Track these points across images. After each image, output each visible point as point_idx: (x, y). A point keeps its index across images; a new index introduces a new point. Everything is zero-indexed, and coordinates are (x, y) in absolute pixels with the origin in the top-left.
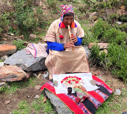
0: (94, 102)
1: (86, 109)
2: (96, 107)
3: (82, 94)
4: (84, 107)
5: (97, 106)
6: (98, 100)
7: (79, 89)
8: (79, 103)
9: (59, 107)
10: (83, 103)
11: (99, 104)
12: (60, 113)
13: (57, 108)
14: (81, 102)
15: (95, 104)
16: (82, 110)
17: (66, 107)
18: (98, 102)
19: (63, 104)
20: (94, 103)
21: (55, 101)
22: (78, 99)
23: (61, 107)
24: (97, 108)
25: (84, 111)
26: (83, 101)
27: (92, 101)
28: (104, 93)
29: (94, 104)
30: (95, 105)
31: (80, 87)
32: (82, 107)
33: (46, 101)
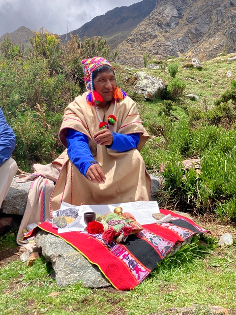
0: (155, 243)
1: (131, 258)
2: (159, 253)
3: (120, 221)
4: (127, 253)
5: (162, 251)
6: (165, 239)
7: (116, 215)
8: (112, 245)
9: (60, 256)
10: (123, 245)
11: (167, 248)
12: (60, 270)
13: (54, 260)
14: (119, 244)
15: (158, 247)
16: (122, 260)
17: (77, 255)
18: (167, 243)
19: (72, 250)
20: (155, 245)
21: (51, 244)
22: (109, 233)
23: (65, 256)
24: (162, 258)
25: (126, 262)
26: (123, 239)
27: (149, 240)
28: (183, 227)
29: (155, 246)
30: (156, 249)
31: (119, 211)
32: (121, 252)
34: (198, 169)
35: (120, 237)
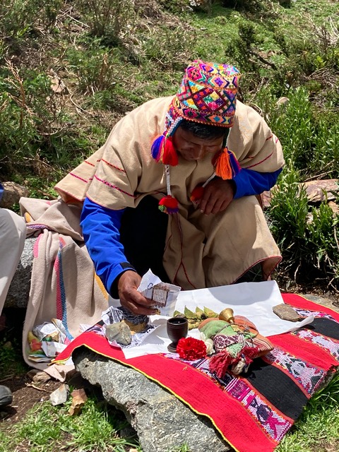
0: (296, 373)
1: (260, 401)
2: (302, 389)
3: (236, 337)
4: (252, 393)
5: (308, 386)
6: (310, 364)
7: (223, 323)
8: (227, 380)
9: (141, 403)
10: (245, 380)
11: (314, 379)
12: (147, 428)
13: (132, 411)
14: (237, 377)
15: (300, 379)
16: (247, 407)
17: (171, 401)
18: (313, 370)
19: (160, 391)
20: (296, 376)
21: (122, 381)
22: (222, 361)
23: (151, 403)
24: (309, 396)
25: (253, 410)
26: (243, 369)
27: (286, 367)
28: (335, 338)
29: (296, 378)
30: (297, 383)
31: (229, 316)
32: (244, 393)
33: (82, 404)
34: (333, 200)
35: (239, 366)
